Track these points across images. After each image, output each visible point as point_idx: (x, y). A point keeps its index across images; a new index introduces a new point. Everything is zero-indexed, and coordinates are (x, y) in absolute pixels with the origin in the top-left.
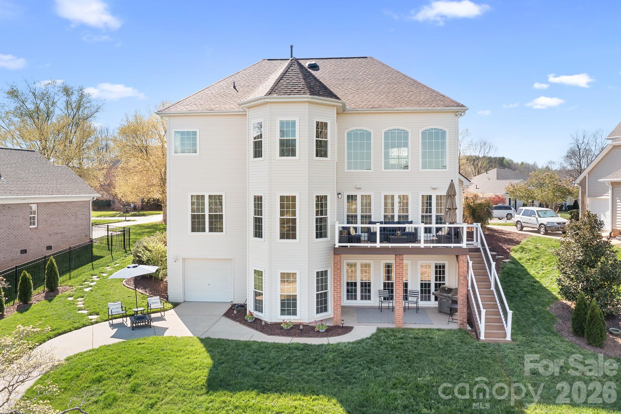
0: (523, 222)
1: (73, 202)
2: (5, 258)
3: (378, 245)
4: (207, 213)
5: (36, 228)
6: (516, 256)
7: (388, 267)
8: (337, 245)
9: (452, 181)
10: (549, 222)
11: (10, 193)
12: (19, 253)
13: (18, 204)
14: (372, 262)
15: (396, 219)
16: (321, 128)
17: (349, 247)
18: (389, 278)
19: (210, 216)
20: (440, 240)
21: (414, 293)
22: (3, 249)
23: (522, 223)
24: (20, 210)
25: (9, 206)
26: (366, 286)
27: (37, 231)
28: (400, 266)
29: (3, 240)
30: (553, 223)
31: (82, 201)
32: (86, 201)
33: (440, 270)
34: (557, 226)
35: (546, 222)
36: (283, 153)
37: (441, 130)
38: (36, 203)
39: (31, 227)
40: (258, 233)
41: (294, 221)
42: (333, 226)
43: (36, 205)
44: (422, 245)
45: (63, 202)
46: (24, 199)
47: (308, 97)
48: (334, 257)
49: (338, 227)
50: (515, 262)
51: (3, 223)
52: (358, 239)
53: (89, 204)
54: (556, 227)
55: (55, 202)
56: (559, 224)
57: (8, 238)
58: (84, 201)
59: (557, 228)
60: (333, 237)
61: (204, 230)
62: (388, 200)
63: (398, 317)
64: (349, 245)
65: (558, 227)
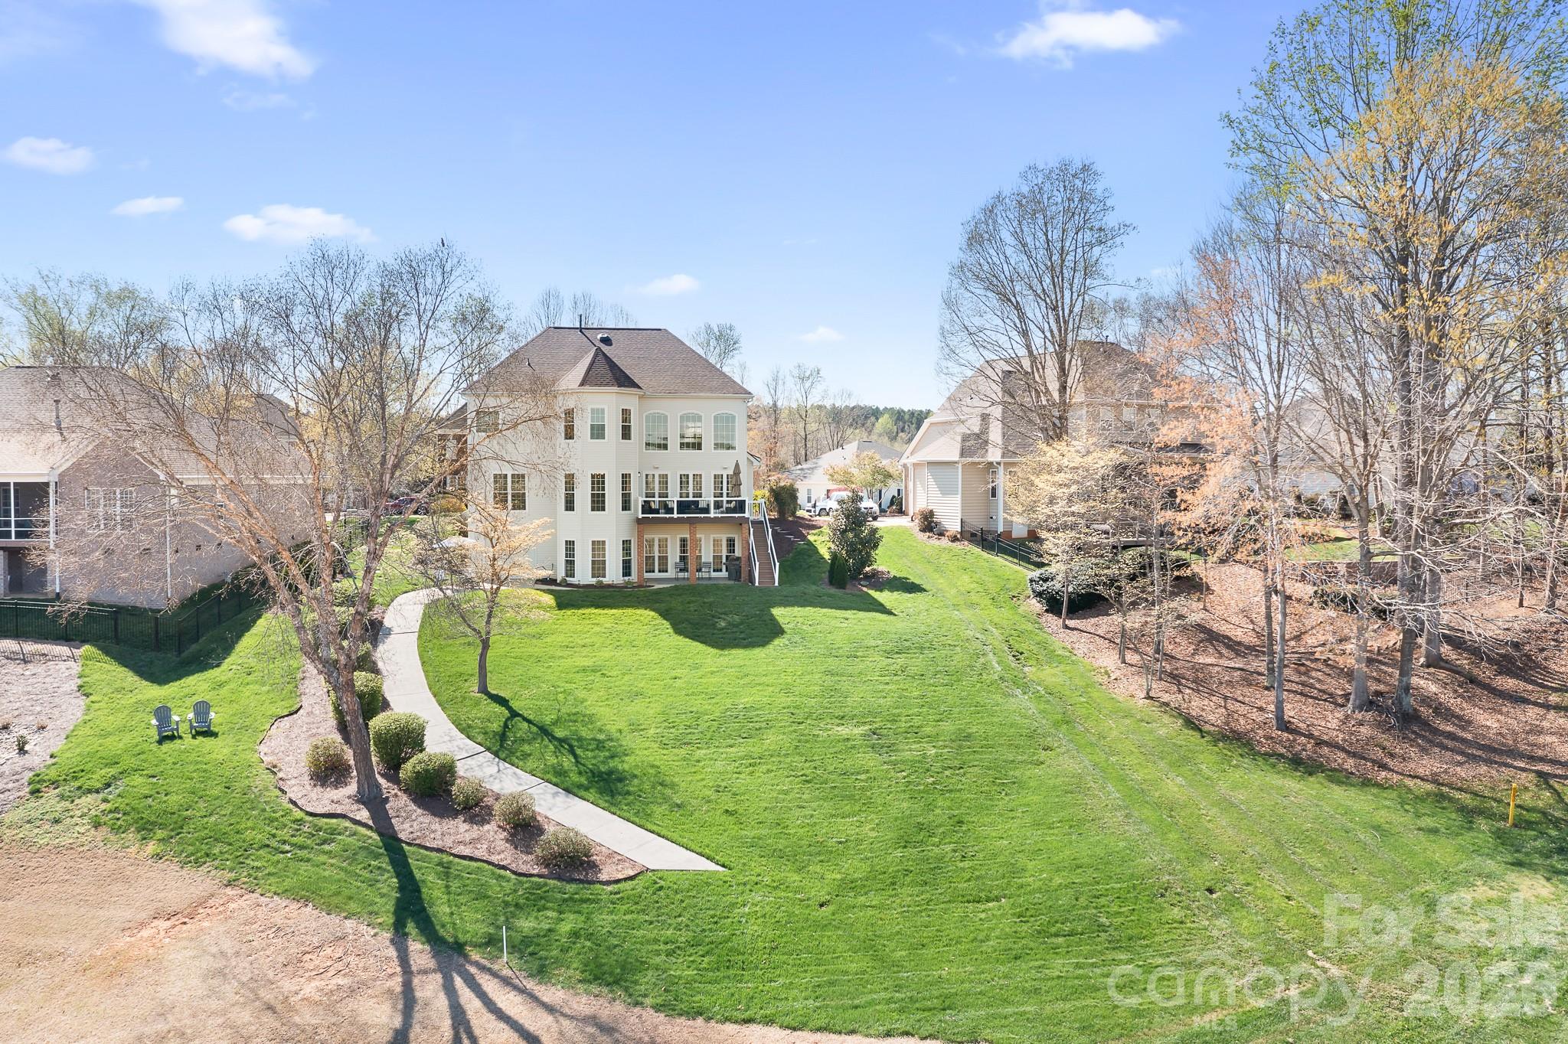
3: (675, 515)
4: (509, 492)
6: (811, 538)
7: (683, 541)
8: (641, 516)
14: (669, 537)
15: (691, 493)
16: (626, 413)
17: (649, 518)
18: (684, 551)
19: (513, 494)
20: (729, 511)
21: (707, 565)
26: (663, 560)
33: (731, 543)
36: (593, 436)
37: (731, 414)
40: (570, 505)
41: (604, 495)
42: (636, 501)
44: (712, 515)
47: (616, 389)
48: (637, 527)
49: (641, 499)
50: (810, 543)
52: (657, 511)
60: (636, 511)
61: (507, 509)
62: (684, 479)
64: (650, 516)
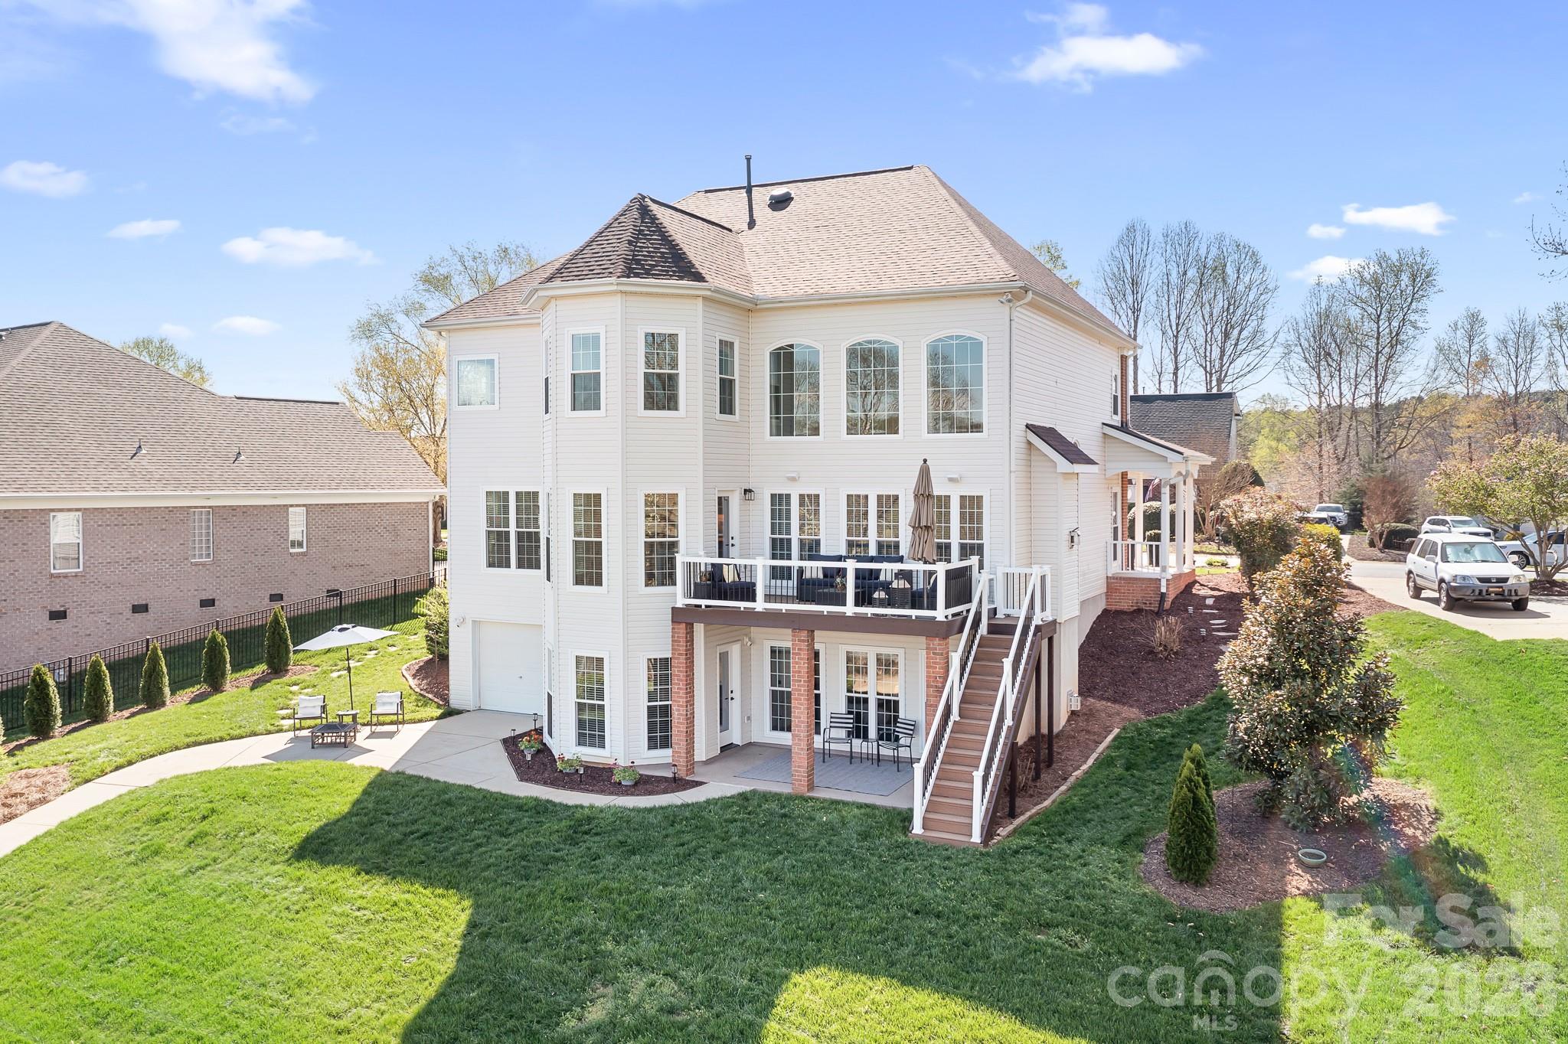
0: (1417, 575)
1: (388, 504)
2: (236, 607)
3: (760, 605)
4: (513, 529)
5: (303, 554)
8: (681, 601)
9: (925, 461)
10: (1456, 576)
11: (246, 486)
12: (267, 600)
13: (264, 506)
15: (873, 551)
17: (703, 607)
19: (520, 535)
22: (233, 590)
23: (1417, 578)
24: (268, 518)
25: (245, 510)
27: (305, 558)
28: (800, 654)
29: (233, 574)
30: (1464, 578)
31: (410, 503)
32: (421, 503)
34: (1477, 586)
35: (1448, 573)
36: (651, 403)
37: (970, 338)
38: (304, 505)
39: (292, 551)
43: (304, 508)
45: (365, 504)
46: (275, 497)
48: (673, 629)
51: (232, 542)
53: (428, 509)
54: (1473, 591)
55: (346, 504)
56: (1482, 580)
57: (243, 570)
58: (414, 503)
59: (1477, 592)
61: (508, 566)
62: (856, 505)
63: (797, 771)
64: (703, 602)
65: (1481, 592)
